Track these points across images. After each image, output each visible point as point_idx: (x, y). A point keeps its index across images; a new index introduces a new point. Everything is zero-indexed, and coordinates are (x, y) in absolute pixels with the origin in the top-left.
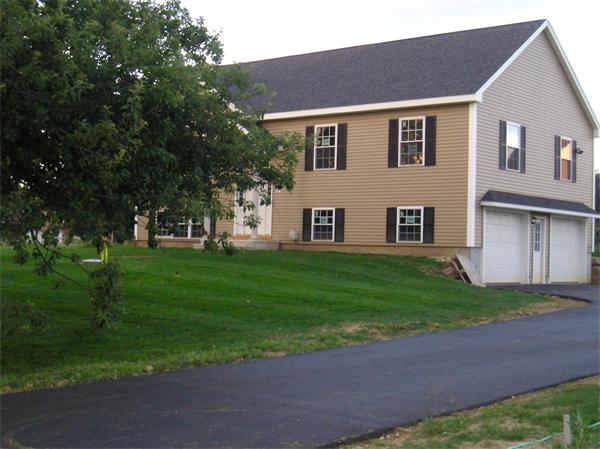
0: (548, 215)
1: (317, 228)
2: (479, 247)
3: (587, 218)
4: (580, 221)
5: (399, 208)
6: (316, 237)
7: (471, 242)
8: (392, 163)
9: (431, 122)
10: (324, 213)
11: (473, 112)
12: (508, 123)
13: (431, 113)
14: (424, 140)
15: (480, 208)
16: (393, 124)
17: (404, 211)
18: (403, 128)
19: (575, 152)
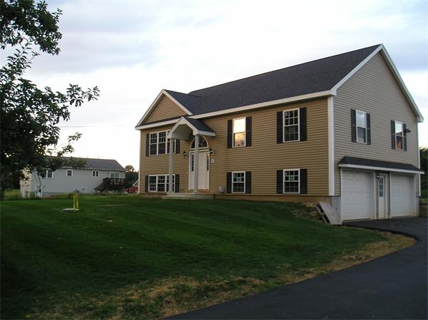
0: (388, 173)
1: (235, 184)
2: (338, 196)
3: (415, 174)
4: (411, 176)
5: (284, 170)
6: (235, 190)
7: (332, 192)
8: (279, 140)
9: (303, 111)
10: (239, 175)
11: (331, 102)
12: (357, 111)
13: (303, 106)
14: (299, 124)
15: (338, 169)
16: (280, 115)
17: (287, 172)
18: (286, 117)
19: (405, 131)
